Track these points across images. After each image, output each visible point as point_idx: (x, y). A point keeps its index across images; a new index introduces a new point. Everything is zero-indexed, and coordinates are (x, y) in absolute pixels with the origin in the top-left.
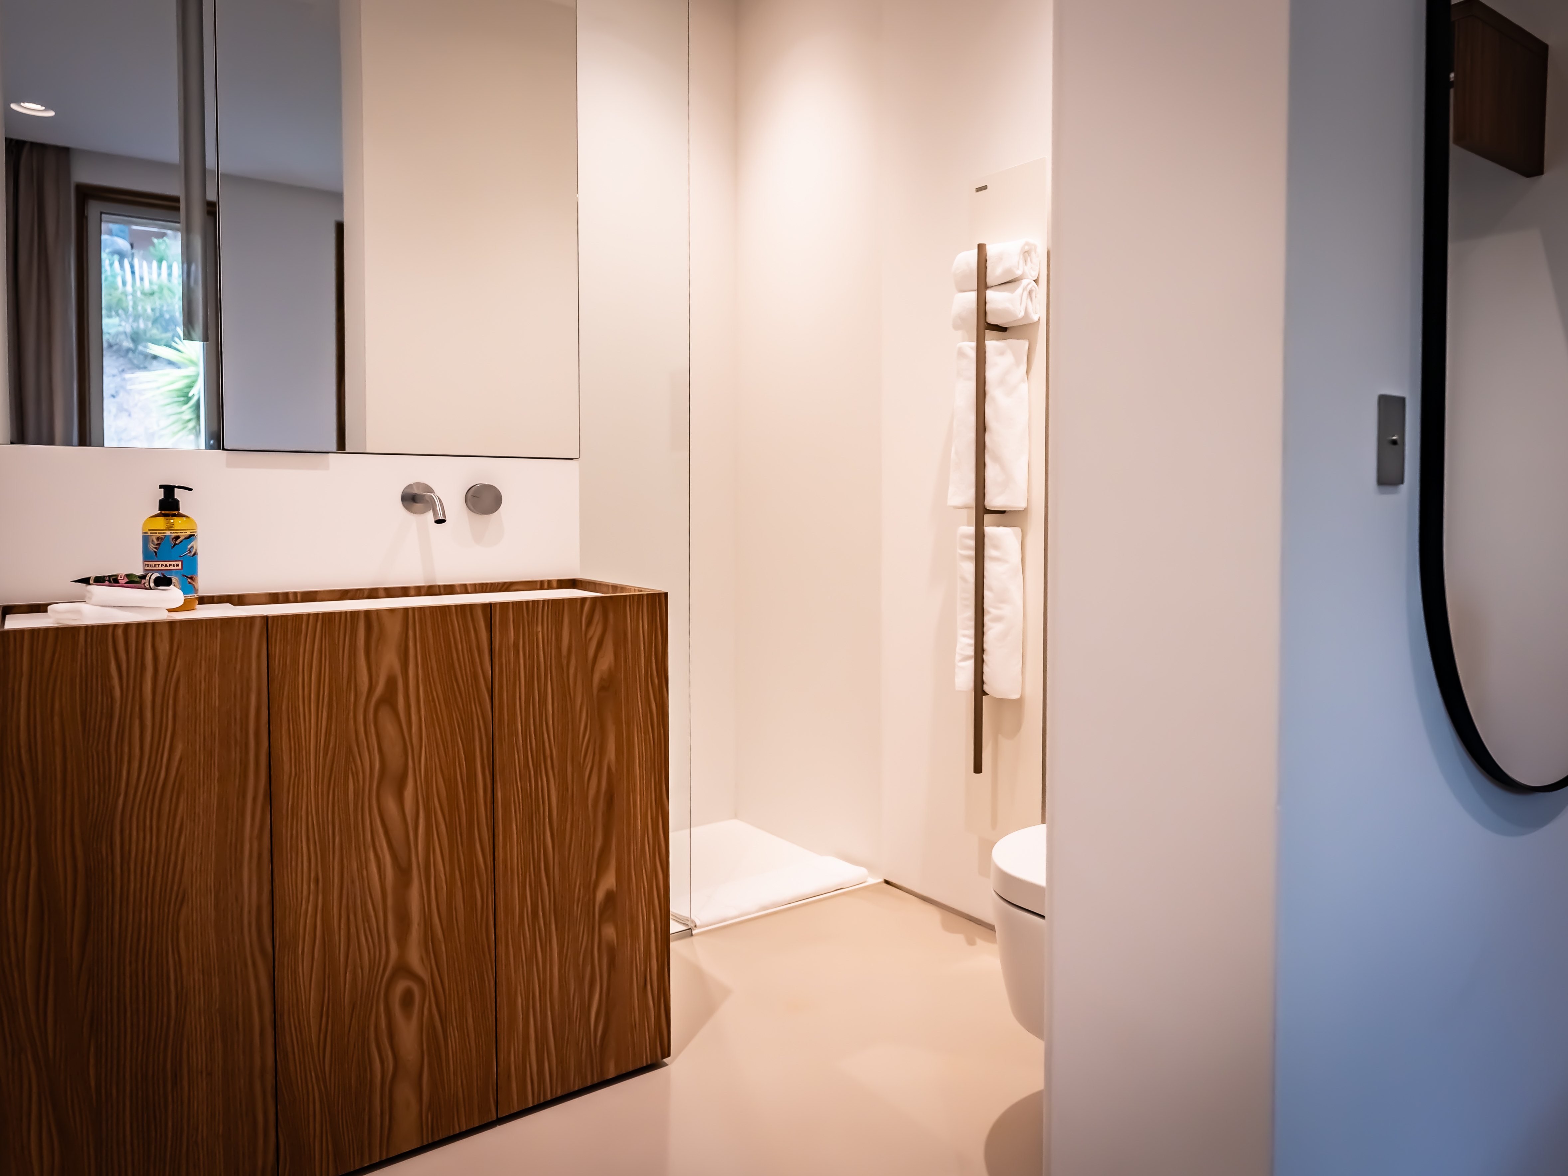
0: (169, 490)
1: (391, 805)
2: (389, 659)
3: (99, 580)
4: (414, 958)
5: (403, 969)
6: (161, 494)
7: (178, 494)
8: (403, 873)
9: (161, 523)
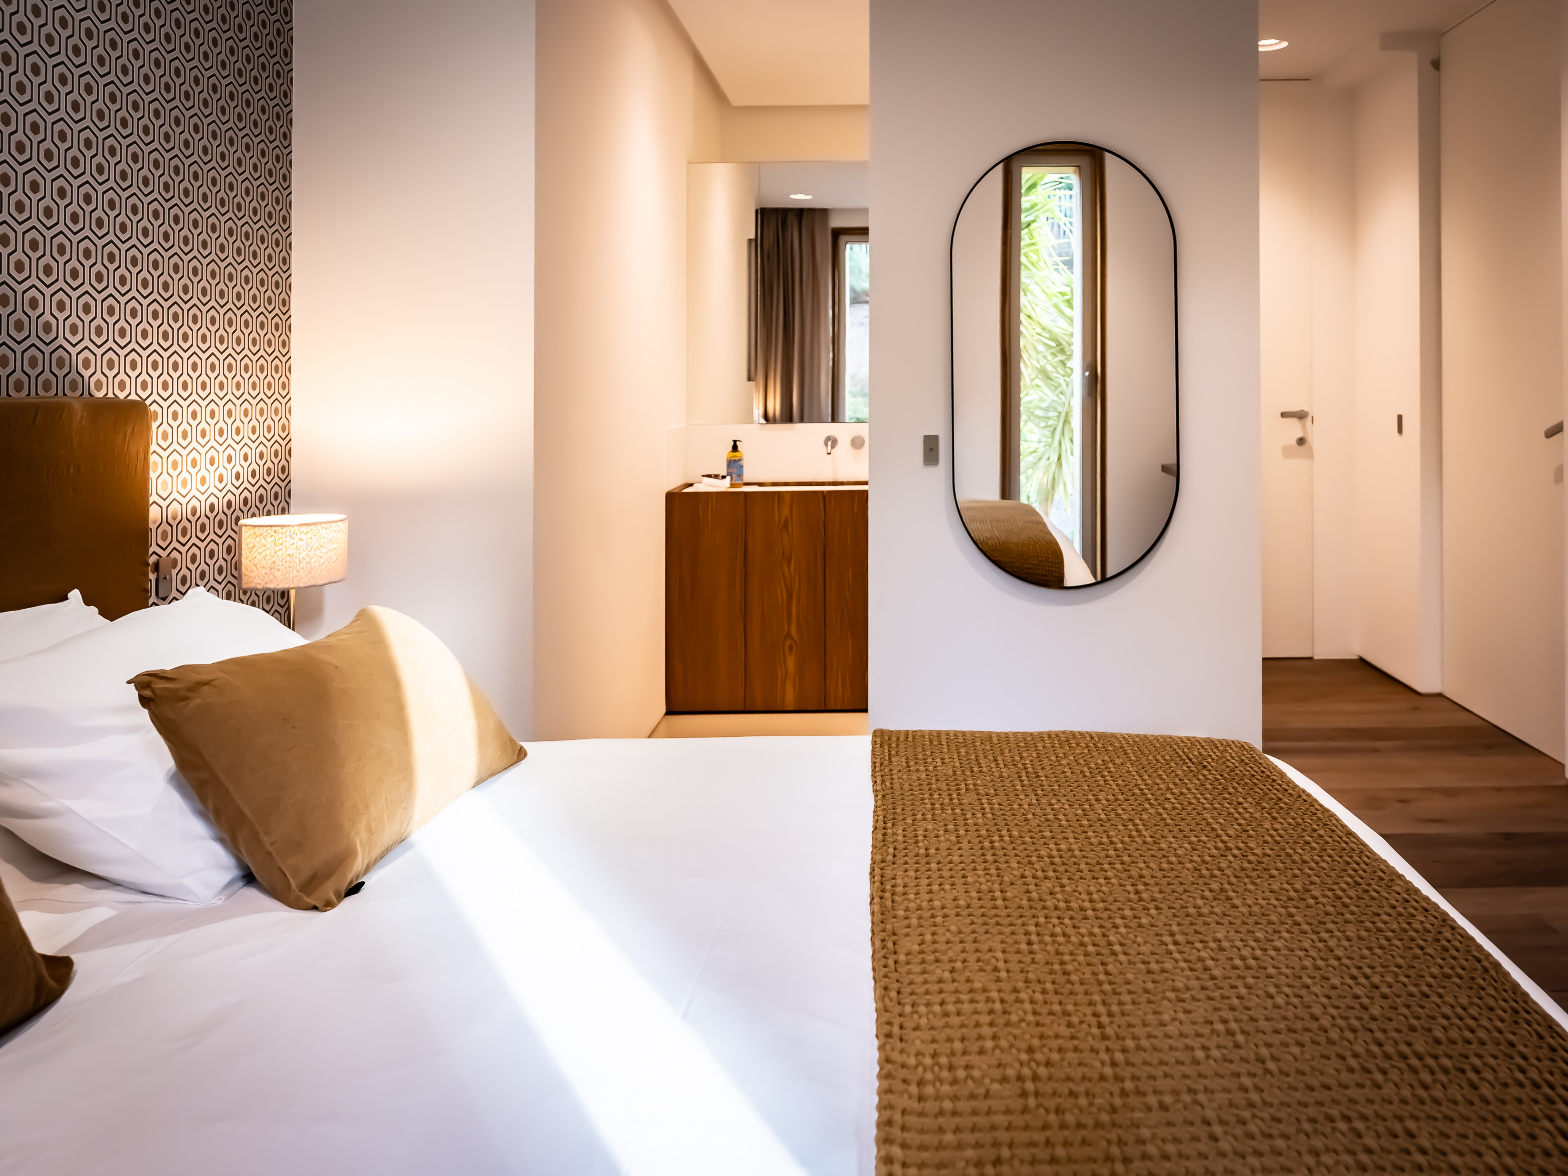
0: (735, 442)
1: (786, 568)
2: (786, 511)
3: (709, 476)
4: (794, 632)
5: (789, 635)
6: (732, 443)
7: (738, 443)
8: (790, 597)
9: (732, 454)
